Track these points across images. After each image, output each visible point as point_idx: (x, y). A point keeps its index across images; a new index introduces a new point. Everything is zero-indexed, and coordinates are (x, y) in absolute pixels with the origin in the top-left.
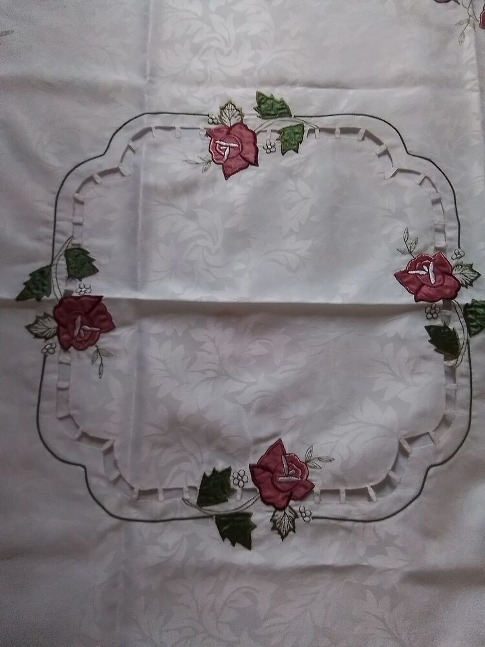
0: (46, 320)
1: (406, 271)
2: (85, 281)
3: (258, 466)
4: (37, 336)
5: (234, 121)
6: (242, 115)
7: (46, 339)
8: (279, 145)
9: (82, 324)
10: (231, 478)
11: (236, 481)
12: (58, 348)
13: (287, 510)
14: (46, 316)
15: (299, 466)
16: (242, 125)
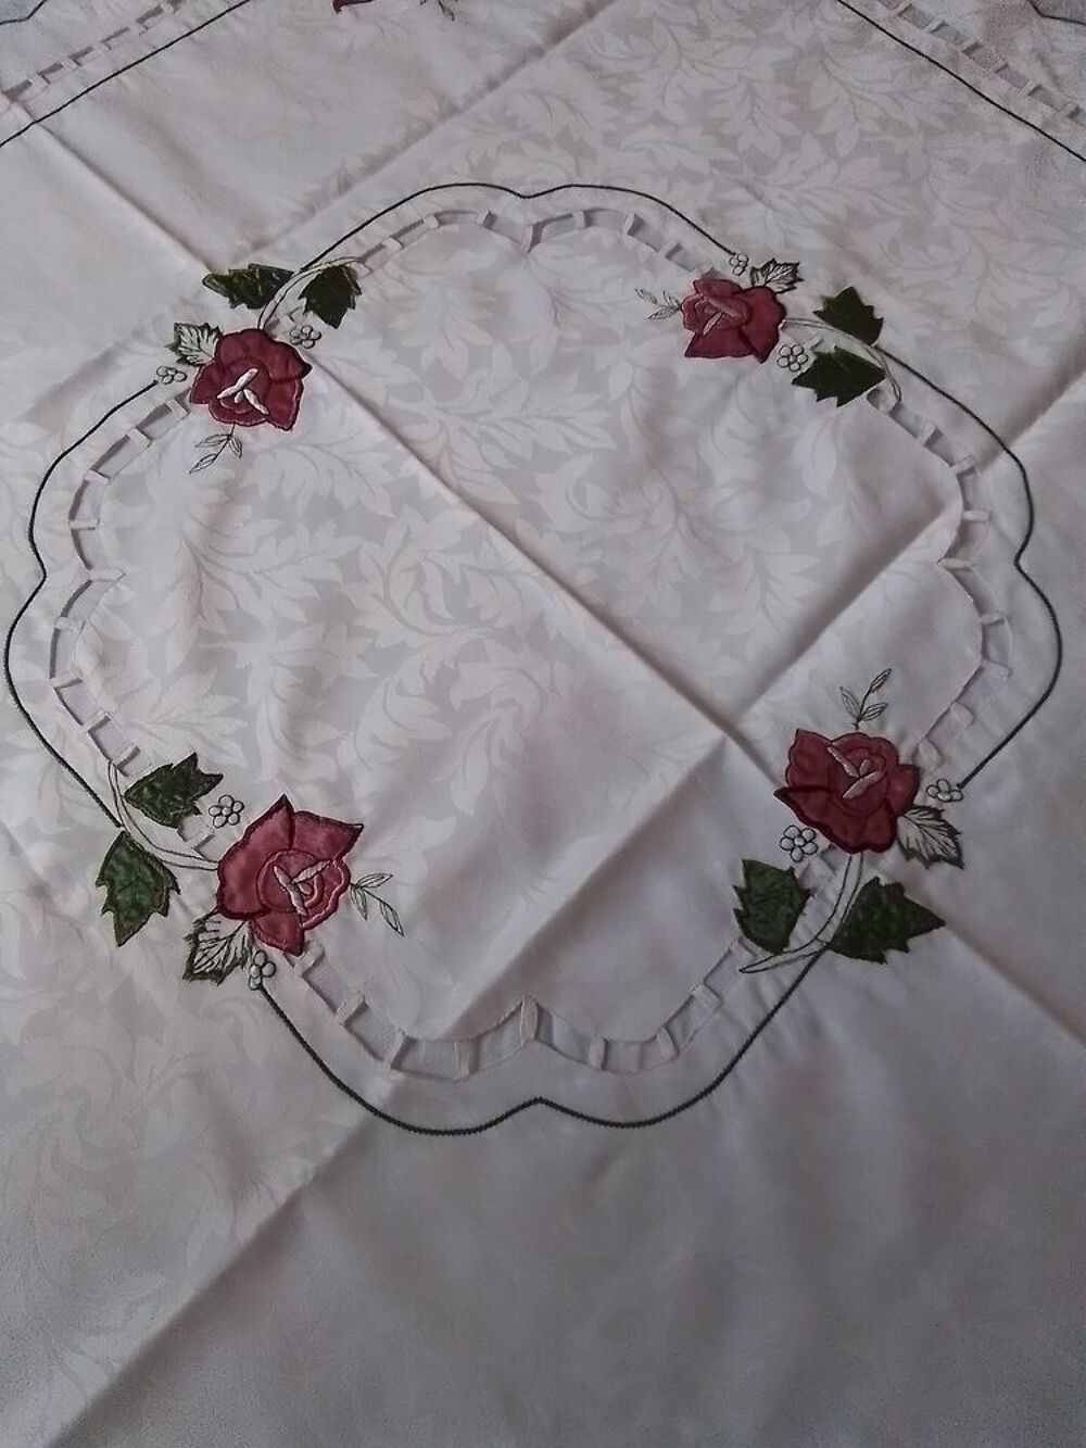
0: (913, 845)
1: (269, 419)
2: (784, 863)
3: (752, 351)
4: (953, 833)
5: (228, 926)
6: (201, 925)
7: (937, 814)
8: (206, 803)
9: (852, 780)
10: (805, 369)
11: (801, 358)
12: (926, 781)
13: (761, 282)
14: (909, 853)
15: (694, 313)
16: (224, 906)
